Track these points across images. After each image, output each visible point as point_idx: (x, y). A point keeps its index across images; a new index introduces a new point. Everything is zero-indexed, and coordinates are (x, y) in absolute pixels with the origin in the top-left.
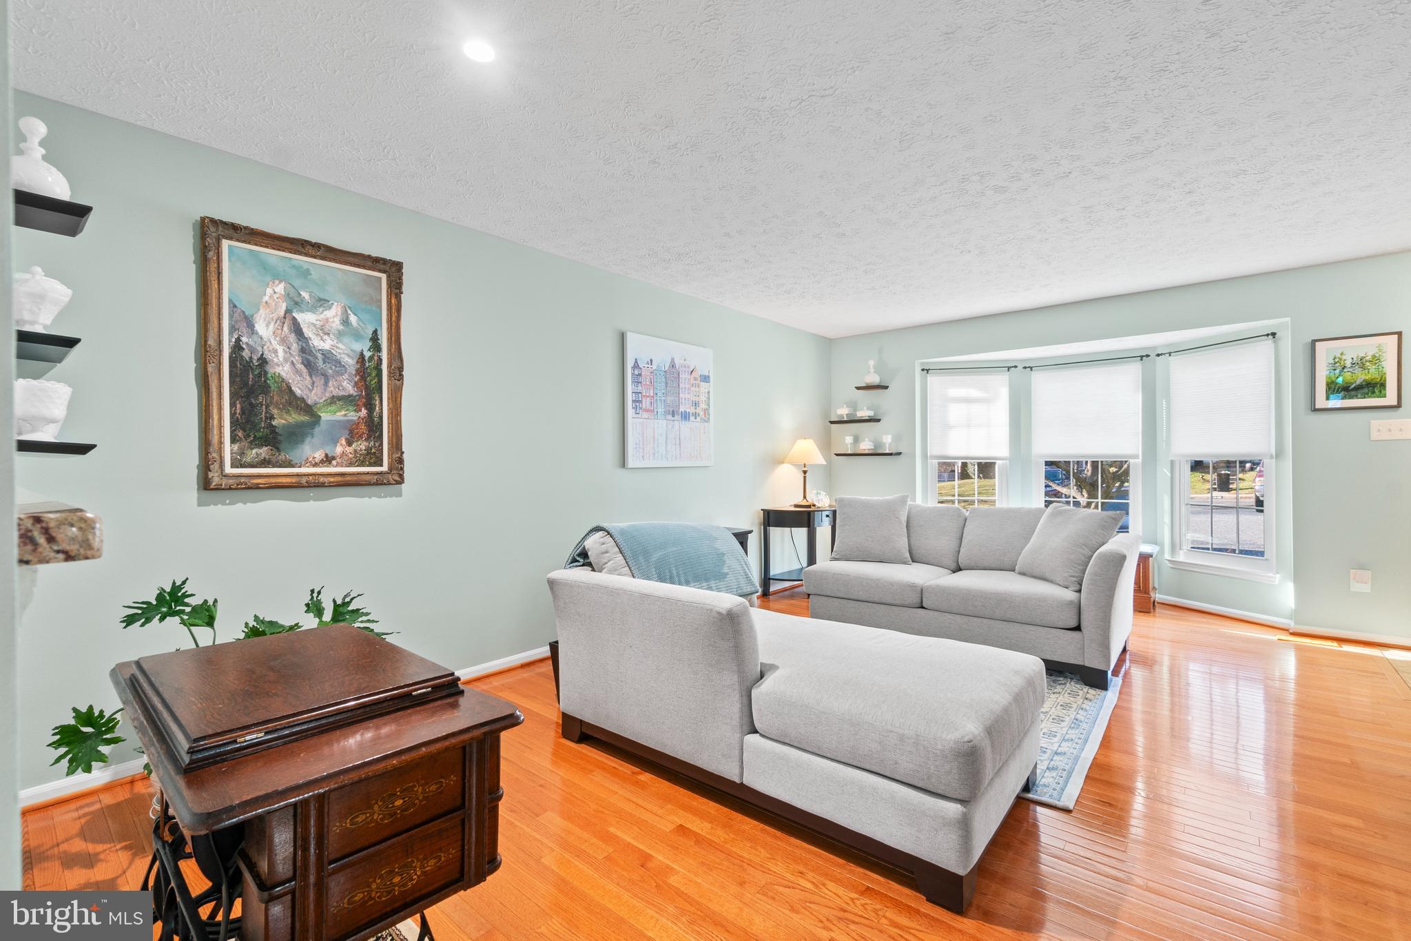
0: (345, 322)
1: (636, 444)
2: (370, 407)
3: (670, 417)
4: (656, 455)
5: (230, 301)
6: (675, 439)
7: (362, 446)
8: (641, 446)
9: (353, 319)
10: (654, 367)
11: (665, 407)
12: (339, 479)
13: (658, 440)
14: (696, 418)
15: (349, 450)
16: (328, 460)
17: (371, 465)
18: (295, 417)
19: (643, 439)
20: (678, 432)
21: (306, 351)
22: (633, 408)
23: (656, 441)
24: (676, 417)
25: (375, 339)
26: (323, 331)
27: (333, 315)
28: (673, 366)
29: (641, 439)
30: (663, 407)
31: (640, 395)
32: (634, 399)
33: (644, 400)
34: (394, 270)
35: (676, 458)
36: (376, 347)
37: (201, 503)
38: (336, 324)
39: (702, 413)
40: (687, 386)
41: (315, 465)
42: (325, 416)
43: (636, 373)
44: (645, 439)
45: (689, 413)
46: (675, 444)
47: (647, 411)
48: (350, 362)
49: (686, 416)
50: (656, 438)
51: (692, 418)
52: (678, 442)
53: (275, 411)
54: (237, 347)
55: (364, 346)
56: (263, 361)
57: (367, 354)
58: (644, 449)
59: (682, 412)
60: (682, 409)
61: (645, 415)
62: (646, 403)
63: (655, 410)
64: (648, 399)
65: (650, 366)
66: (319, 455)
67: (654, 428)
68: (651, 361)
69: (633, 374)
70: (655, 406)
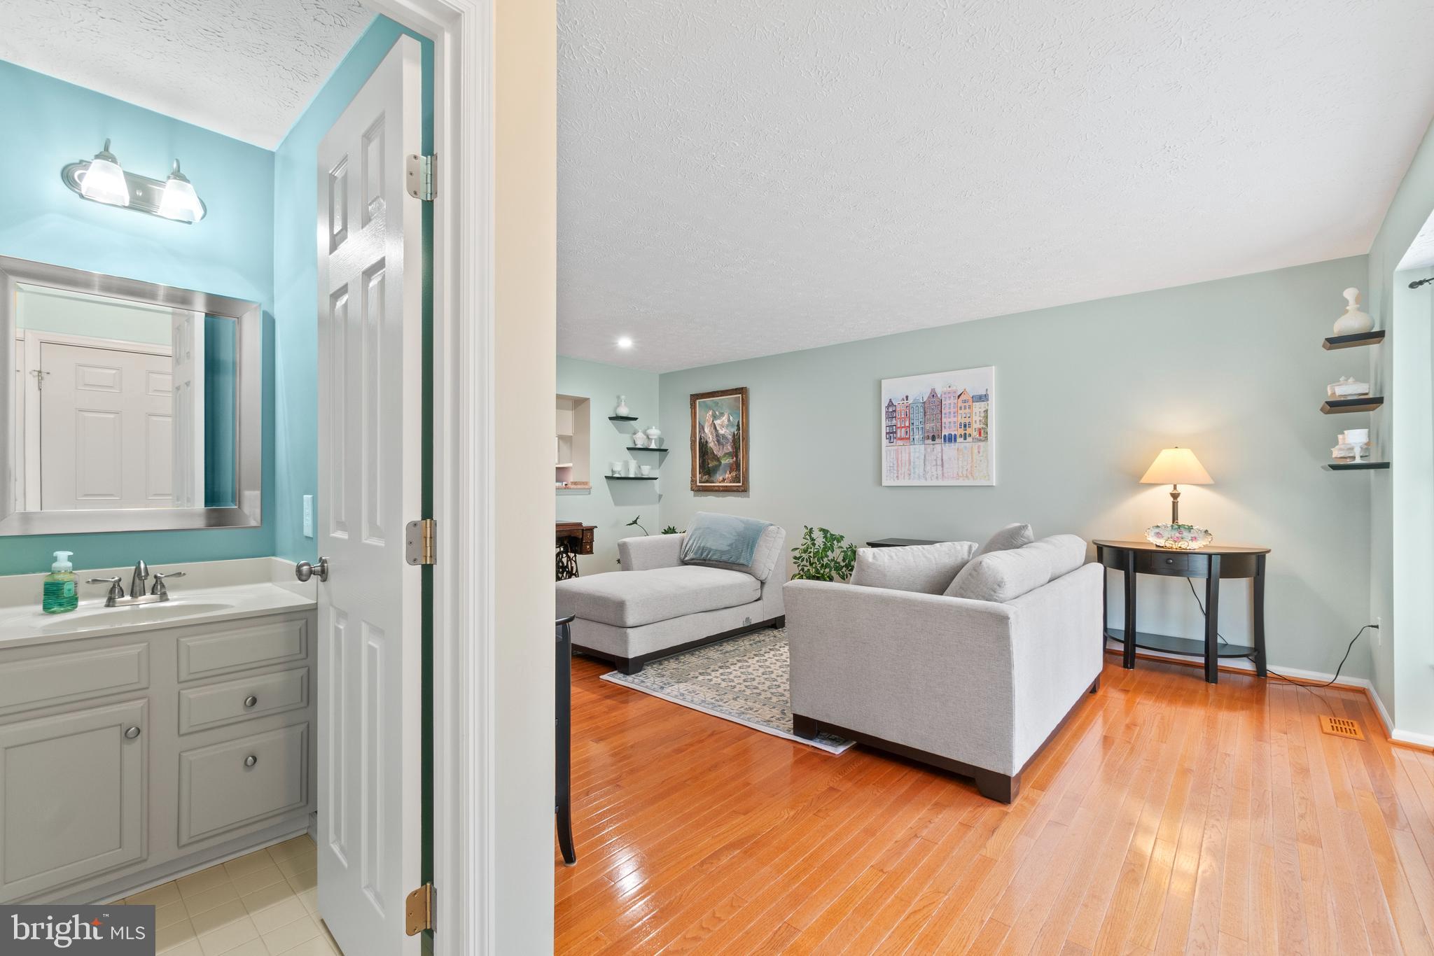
0: (729, 420)
1: (890, 467)
2: (737, 456)
3: (930, 441)
4: (912, 475)
5: (700, 423)
6: (936, 460)
7: (734, 474)
8: (896, 468)
9: (731, 418)
10: (910, 401)
11: (924, 433)
12: (725, 488)
13: (914, 463)
14: (965, 439)
15: (730, 476)
16: (724, 480)
17: (737, 482)
18: (715, 463)
19: (898, 462)
20: (940, 454)
21: (717, 436)
22: (887, 439)
23: (912, 464)
24: (937, 441)
25: (738, 425)
26: (722, 426)
27: (725, 418)
28: (933, 395)
29: (895, 462)
30: (920, 433)
31: (894, 427)
32: (888, 431)
33: (899, 431)
34: (742, 391)
35: (937, 478)
36: (739, 429)
37: (695, 496)
38: (726, 422)
39: (975, 434)
40: (952, 410)
41: (720, 482)
42: (723, 462)
43: (890, 410)
44: (899, 462)
45: (955, 435)
46: (937, 465)
47: (901, 439)
48: (730, 437)
49: (951, 439)
50: (912, 460)
51: (959, 440)
52: (939, 462)
53: (709, 461)
54: (700, 439)
55: (734, 430)
56: (707, 442)
57: (736, 433)
58: (898, 471)
59: (945, 436)
60: (945, 432)
61: (900, 443)
62: (899, 434)
63: (911, 438)
64: (903, 430)
65: (905, 402)
66: (721, 478)
67: (910, 453)
68: (907, 397)
69: (887, 412)
70: (911, 434)
